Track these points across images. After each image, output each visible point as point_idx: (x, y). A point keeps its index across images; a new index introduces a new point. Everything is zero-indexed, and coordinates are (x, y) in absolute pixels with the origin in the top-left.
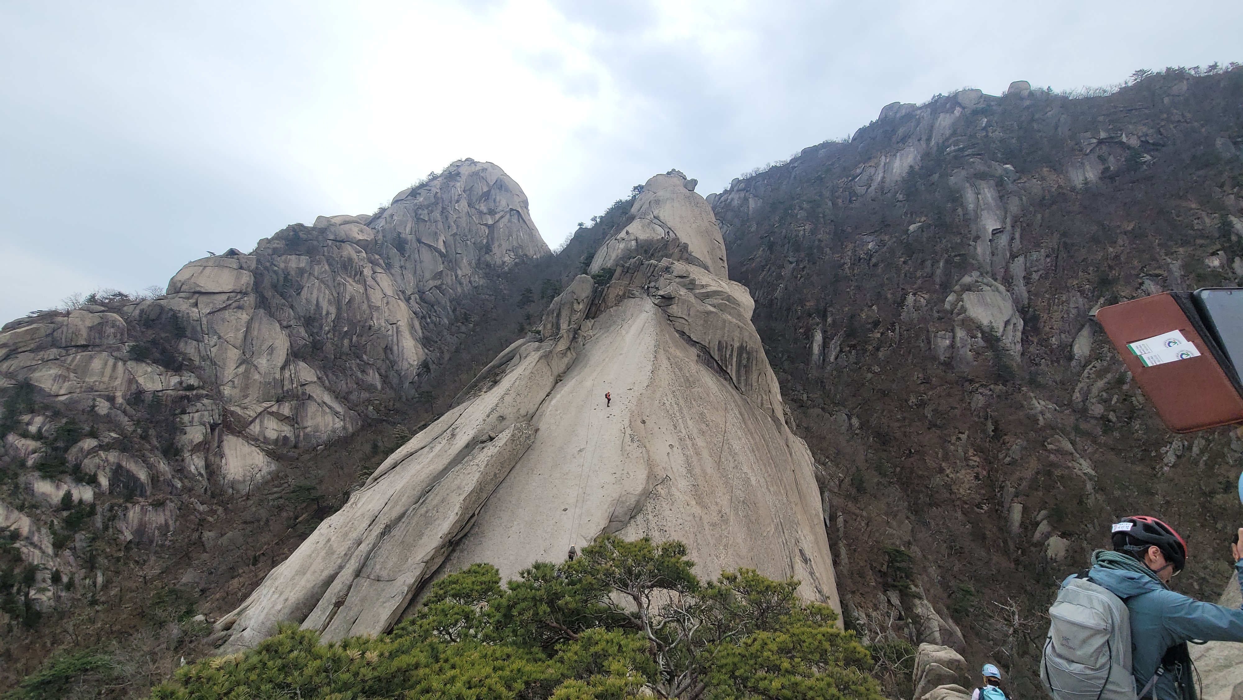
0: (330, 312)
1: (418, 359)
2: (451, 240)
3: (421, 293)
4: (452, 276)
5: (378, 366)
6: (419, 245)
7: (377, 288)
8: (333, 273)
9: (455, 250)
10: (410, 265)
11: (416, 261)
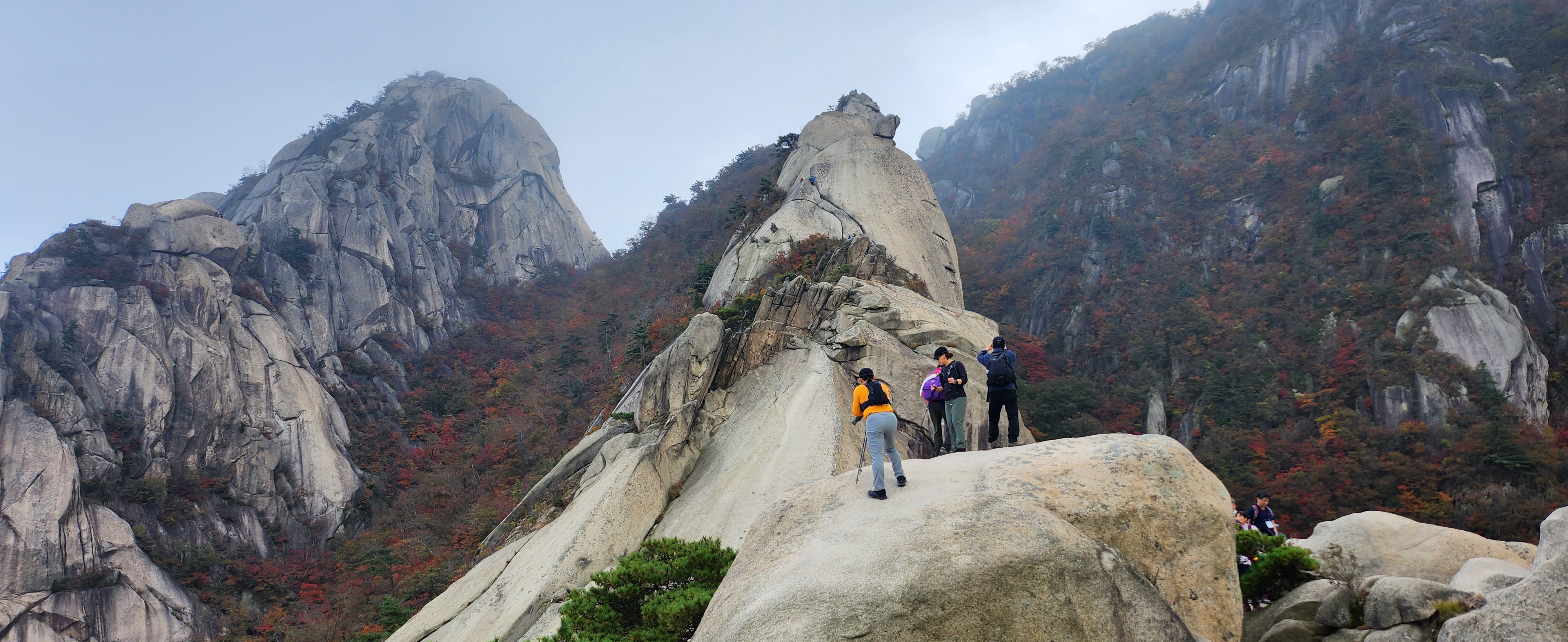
0: (160, 399)
1: (345, 489)
2: (403, 242)
3: (343, 350)
4: (407, 313)
5: (260, 508)
6: (337, 254)
7: (254, 346)
8: (164, 319)
9: (413, 261)
10: (320, 296)
11: (331, 287)
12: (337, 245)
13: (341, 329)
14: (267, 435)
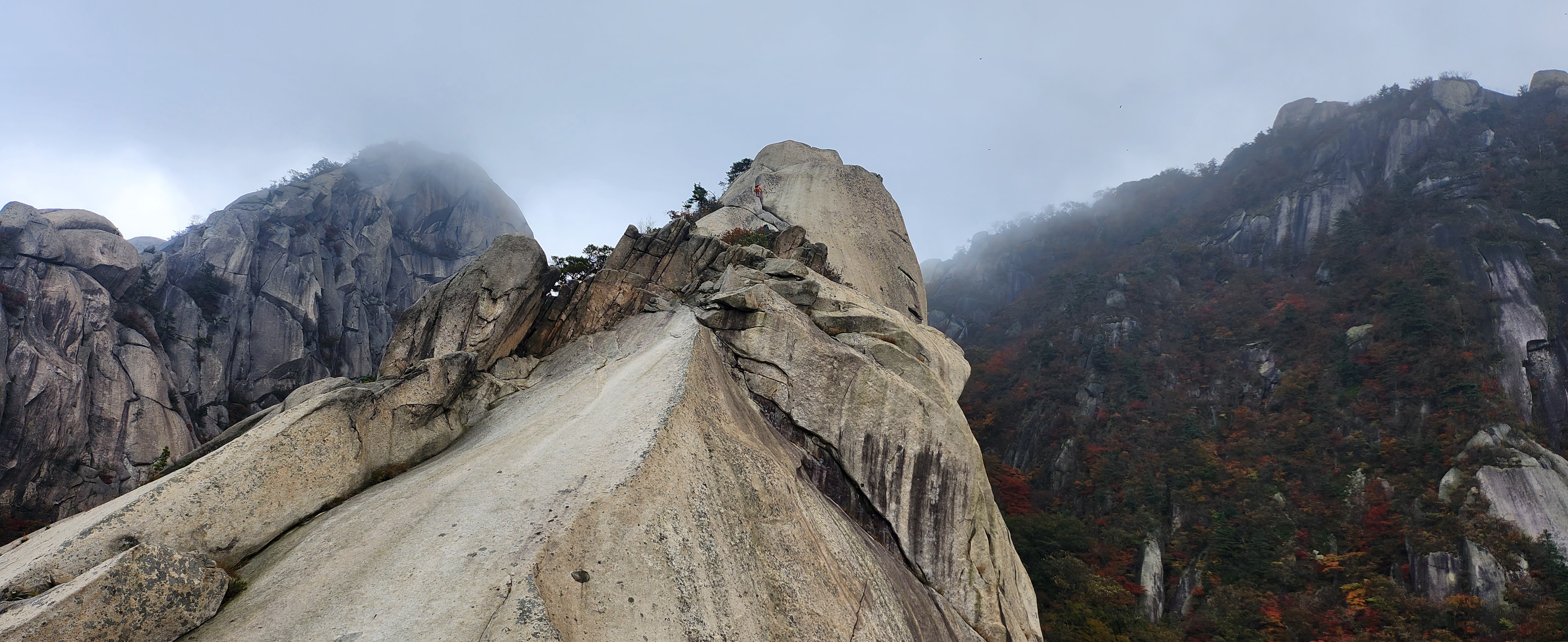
3: (236, 402)
6: (254, 299)
7: (119, 377)
8: (12, 330)
9: (344, 322)
10: (222, 340)
11: (238, 333)
12: (256, 289)
13: (239, 379)
14: (107, 479)
